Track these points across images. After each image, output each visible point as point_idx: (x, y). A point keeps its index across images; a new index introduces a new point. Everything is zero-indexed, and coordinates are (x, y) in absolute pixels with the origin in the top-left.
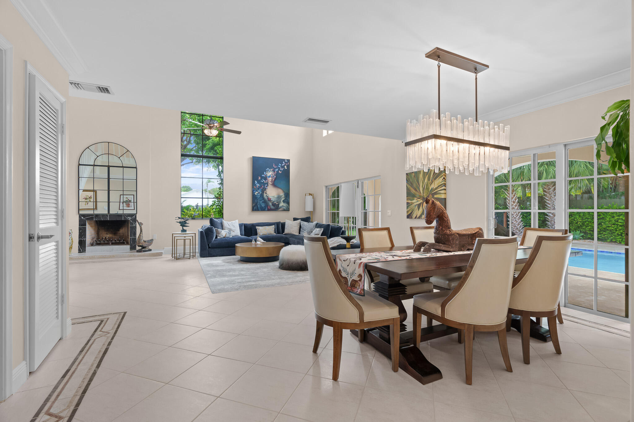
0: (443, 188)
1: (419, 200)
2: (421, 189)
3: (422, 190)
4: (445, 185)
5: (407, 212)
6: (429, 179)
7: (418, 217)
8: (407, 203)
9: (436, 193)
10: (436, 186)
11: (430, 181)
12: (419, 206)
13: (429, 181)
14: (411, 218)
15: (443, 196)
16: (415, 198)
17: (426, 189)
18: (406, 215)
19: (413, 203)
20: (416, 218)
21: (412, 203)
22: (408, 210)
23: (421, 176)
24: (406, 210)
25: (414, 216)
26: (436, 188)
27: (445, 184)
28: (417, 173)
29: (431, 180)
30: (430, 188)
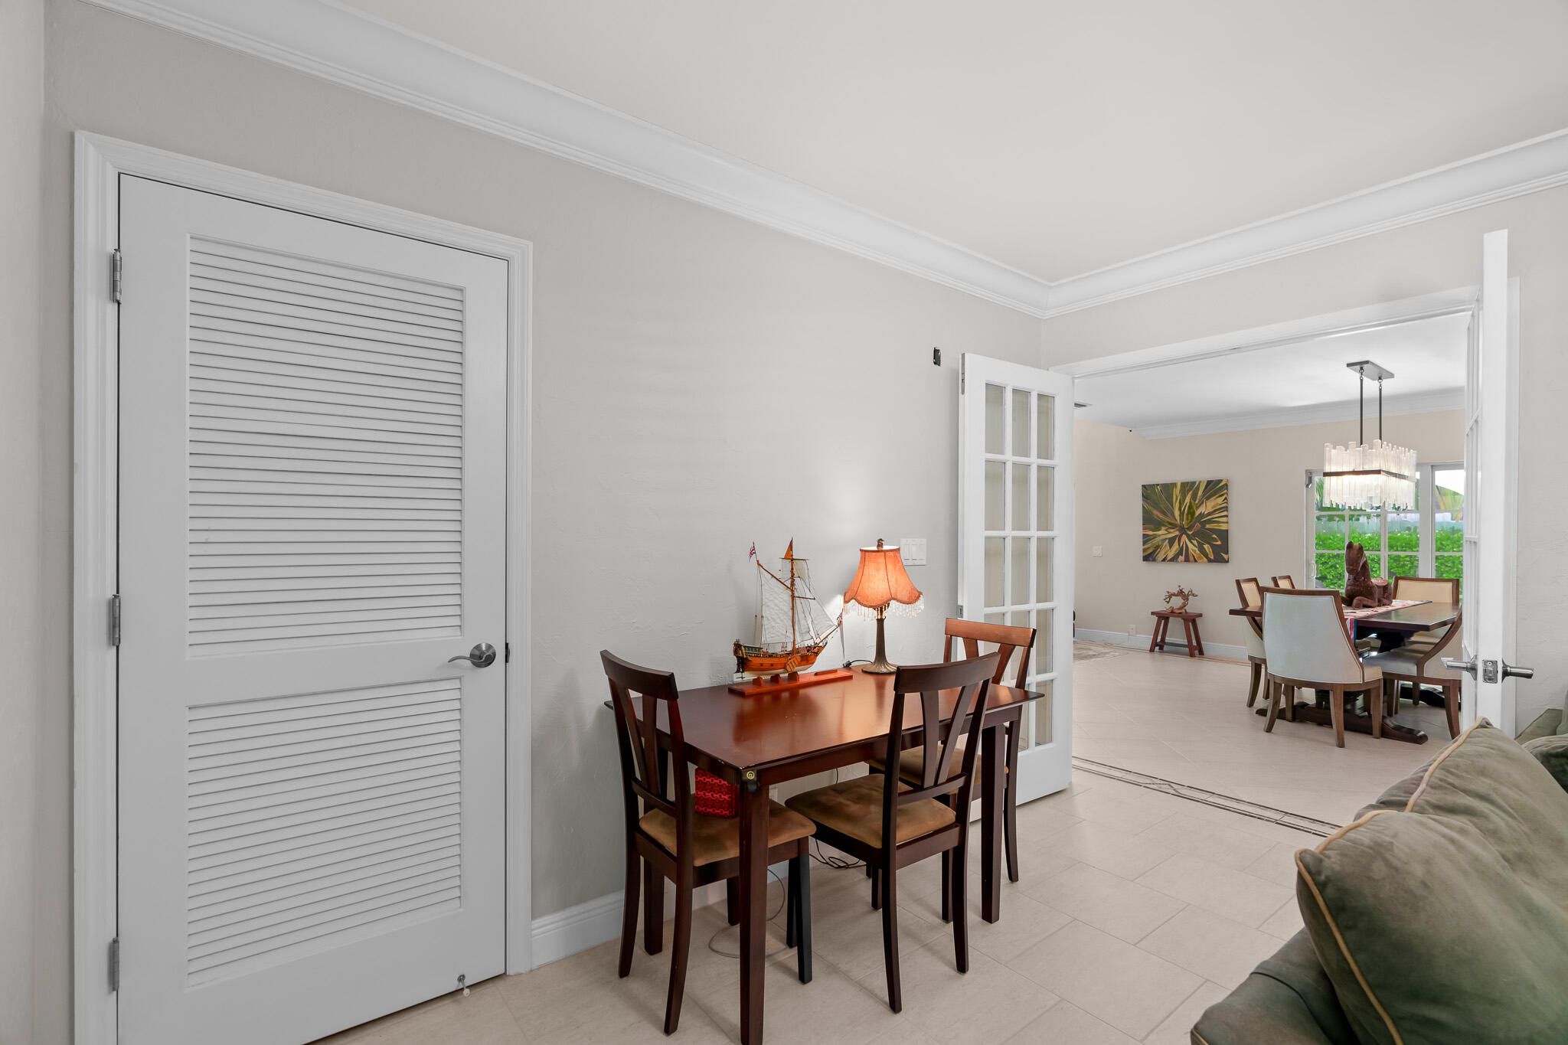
0: (1225, 513)
1: (1172, 530)
2: (1177, 513)
3: (1180, 516)
4: (1226, 509)
5: (1144, 550)
6: (1194, 497)
7: (1168, 559)
8: (1144, 535)
9: (1210, 521)
10: (1210, 509)
11: (1197, 502)
12: (1171, 541)
13: (1195, 501)
14: (1154, 560)
15: (1224, 527)
16: (1163, 528)
17: (1187, 514)
18: (1141, 555)
19: (1159, 536)
20: (1164, 560)
21: (1155, 536)
22: (1146, 546)
23: (1177, 491)
24: (1141, 547)
25: (1161, 556)
26: (1209, 514)
27: (1227, 507)
28: (1168, 488)
29: (1200, 500)
30: (1197, 513)
